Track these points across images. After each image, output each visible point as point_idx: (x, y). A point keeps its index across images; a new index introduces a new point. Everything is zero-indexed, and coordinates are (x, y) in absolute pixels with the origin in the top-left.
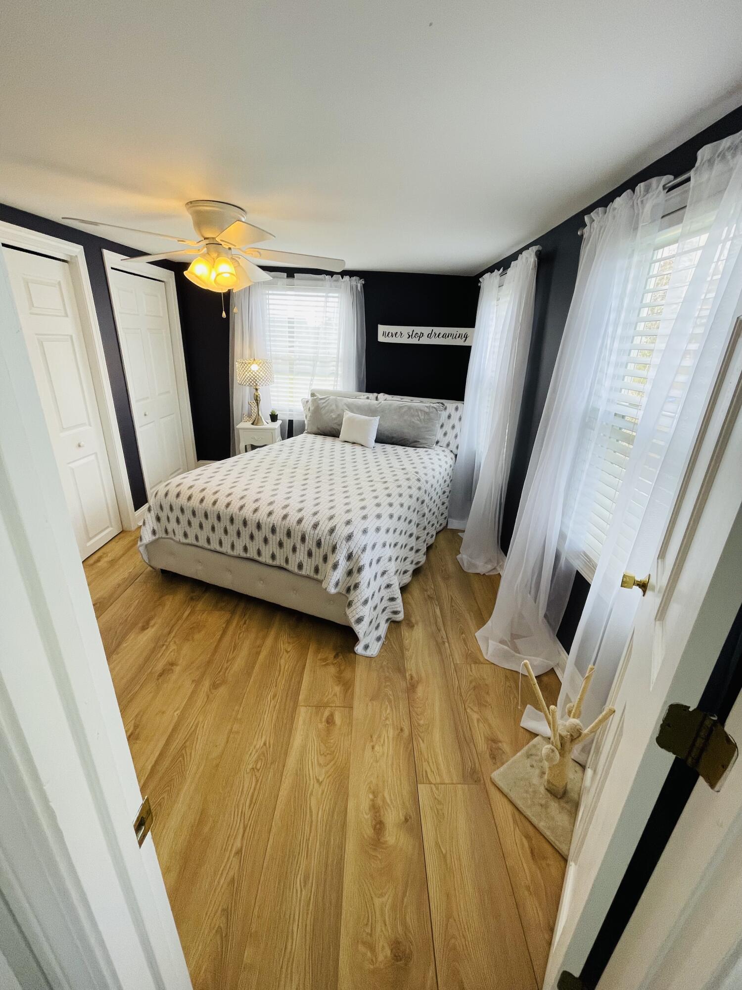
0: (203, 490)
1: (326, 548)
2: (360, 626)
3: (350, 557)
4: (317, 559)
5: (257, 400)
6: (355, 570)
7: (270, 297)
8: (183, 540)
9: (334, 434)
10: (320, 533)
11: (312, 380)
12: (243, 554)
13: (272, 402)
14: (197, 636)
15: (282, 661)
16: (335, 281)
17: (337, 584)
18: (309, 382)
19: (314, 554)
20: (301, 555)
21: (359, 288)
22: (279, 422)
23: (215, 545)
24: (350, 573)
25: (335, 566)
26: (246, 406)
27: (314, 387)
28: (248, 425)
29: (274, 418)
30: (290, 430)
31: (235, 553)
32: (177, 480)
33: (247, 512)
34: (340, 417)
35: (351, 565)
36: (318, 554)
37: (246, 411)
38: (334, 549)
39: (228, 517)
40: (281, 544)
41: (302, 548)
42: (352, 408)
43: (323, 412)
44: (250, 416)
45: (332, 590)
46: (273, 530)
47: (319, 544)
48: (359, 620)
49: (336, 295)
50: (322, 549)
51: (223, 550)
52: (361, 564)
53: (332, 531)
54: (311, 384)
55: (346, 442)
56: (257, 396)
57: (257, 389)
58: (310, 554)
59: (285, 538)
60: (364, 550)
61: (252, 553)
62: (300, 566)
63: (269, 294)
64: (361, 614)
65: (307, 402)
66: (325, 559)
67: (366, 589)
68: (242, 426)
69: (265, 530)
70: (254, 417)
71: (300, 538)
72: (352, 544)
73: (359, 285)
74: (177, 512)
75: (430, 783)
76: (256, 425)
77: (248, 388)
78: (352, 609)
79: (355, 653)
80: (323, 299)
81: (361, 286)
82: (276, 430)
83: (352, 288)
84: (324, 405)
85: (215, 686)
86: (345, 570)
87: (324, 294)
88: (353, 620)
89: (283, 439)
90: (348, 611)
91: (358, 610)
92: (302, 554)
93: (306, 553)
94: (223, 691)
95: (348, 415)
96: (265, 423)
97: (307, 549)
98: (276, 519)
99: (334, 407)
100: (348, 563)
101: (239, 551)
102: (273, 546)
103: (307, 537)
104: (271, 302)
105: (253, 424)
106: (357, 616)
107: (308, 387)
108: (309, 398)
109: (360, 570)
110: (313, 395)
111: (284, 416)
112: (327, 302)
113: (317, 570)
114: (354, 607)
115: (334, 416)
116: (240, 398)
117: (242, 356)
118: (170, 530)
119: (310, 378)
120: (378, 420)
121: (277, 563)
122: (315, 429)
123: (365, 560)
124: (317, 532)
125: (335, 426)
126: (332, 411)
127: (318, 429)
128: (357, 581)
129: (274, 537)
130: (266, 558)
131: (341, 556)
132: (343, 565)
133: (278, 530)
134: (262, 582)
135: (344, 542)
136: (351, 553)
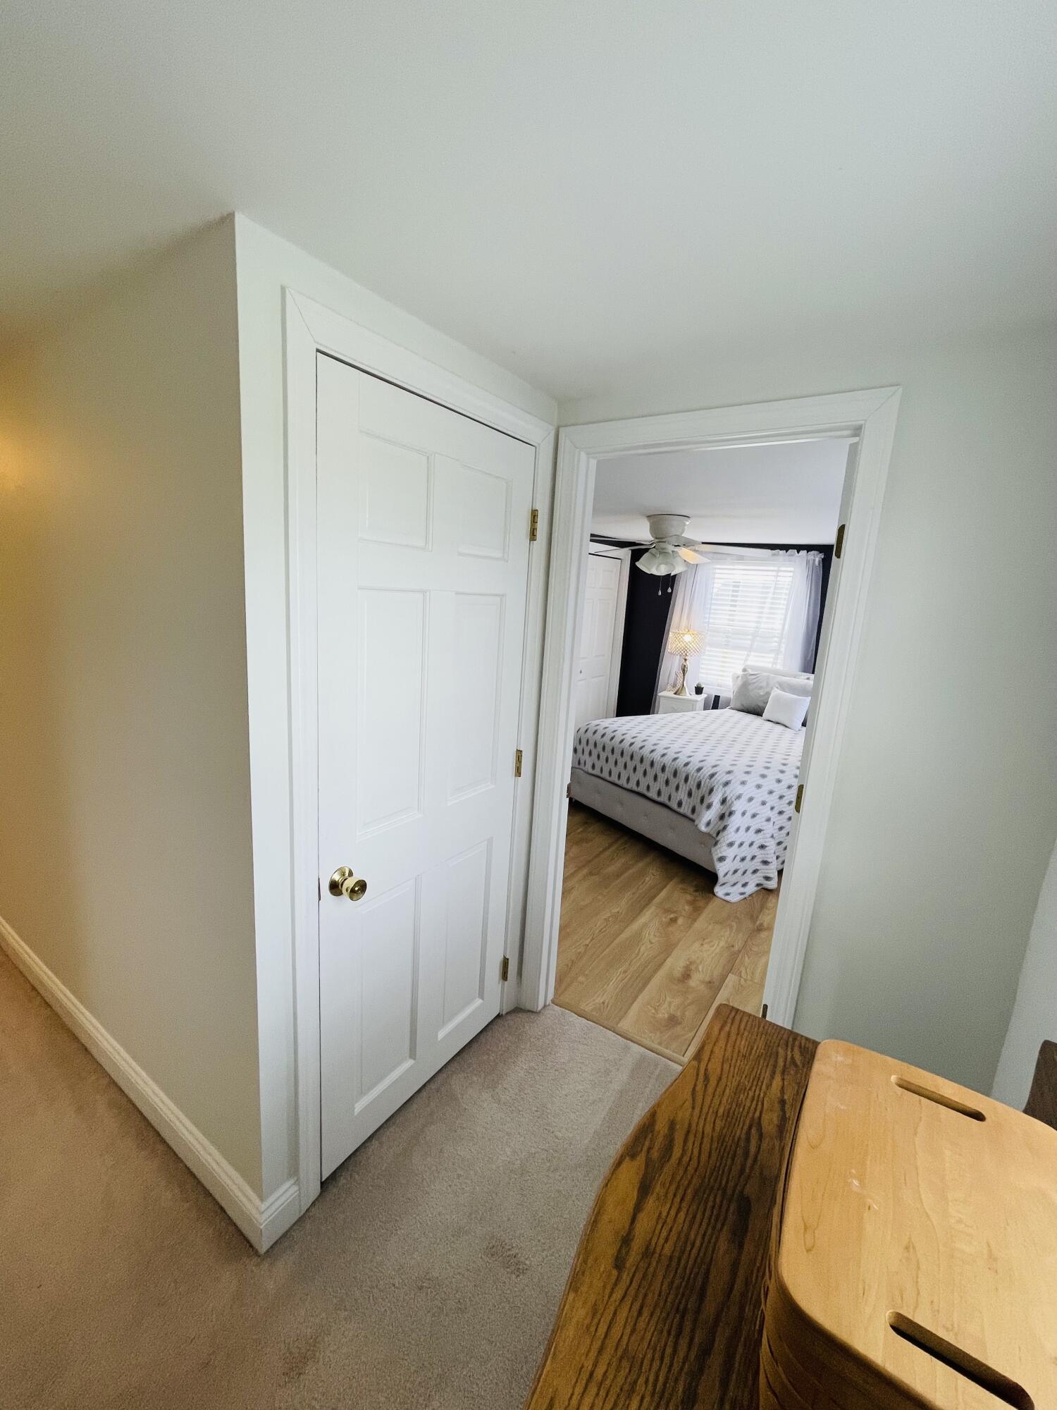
0: (615, 731)
1: (704, 789)
2: (721, 864)
3: (724, 801)
4: (695, 800)
5: (684, 670)
6: (727, 814)
7: (718, 571)
8: (590, 770)
9: (758, 712)
10: (702, 776)
11: (748, 655)
12: (635, 788)
13: (700, 675)
14: (584, 845)
15: (647, 879)
16: (790, 555)
17: (708, 824)
18: (744, 657)
19: (693, 795)
20: (682, 795)
21: (817, 563)
22: (703, 696)
23: (614, 778)
24: (722, 817)
25: (709, 806)
26: (673, 676)
27: (749, 663)
28: (671, 694)
29: (699, 690)
30: (716, 703)
31: (629, 786)
32: (597, 722)
33: (645, 752)
34: (768, 694)
35: (724, 809)
36: (697, 795)
37: (672, 681)
38: (711, 791)
39: (630, 754)
40: (667, 782)
41: (684, 788)
42: (782, 686)
43: (750, 687)
44: (674, 686)
45: (703, 828)
46: (663, 769)
47: (699, 786)
48: (722, 859)
49: (792, 569)
50: (700, 790)
51: (620, 783)
52: (733, 809)
53: (712, 776)
54: (746, 660)
55: (769, 721)
56: (685, 666)
57: (686, 660)
58: (690, 794)
59: (672, 777)
60: (739, 797)
61: (642, 789)
62: (680, 804)
63: (716, 569)
64: (724, 854)
65: (738, 677)
66: (702, 800)
67: (733, 833)
68: (664, 693)
69: (657, 767)
70: (679, 686)
71: (684, 778)
72: (728, 789)
73: (817, 560)
74: (591, 746)
75: (741, 977)
76: (679, 694)
77: (678, 657)
78: (717, 847)
79: (714, 895)
80: (774, 573)
81: (819, 561)
82: (698, 703)
83: (808, 562)
84: (754, 681)
85: (591, 874)
86: (717, 813)
87: (776, 569)
88: (715, 858)
89: (705, 709)
90: (713, 849)
91: (722, 850)
92: (683, 793)
93: (687, 793)
94: (596, 878)
95: (776, 692)
96: (688, 694)
97: (688, 789)
98: (667, 760)
99: (764, 684)
100: (722, 807)
101: (632, 785)
102: (660, 784)
103: (690, 778)
104: (717, 576)
105: (675, 694)
106: (720, 855)
107: (742, 662)
108: (740, 673)
109: (731, 814)
110: (744, 670)
111: (710, 691)
112: (778, 576)
113: (693, 810)
114: (719, 846)
115: (762, 694)
116: (669, 667)
117: (678, 628)
118: (582, 762)
119: (746, 653)
120: (809, 701)
121: (660, 799)
122: (738, 706)
123: (738, 807)
124: (699, 774)
125: (761, 704)
126: (761, 688)
127: (742, 705)
128: (726, 824)
129: (663, 775)
130: (653, 794)
131: (716, 799)
132: (716, 808)
133: (667, 769)
134: (646, 817)
135: (721, 787)
136: (726, 798)
